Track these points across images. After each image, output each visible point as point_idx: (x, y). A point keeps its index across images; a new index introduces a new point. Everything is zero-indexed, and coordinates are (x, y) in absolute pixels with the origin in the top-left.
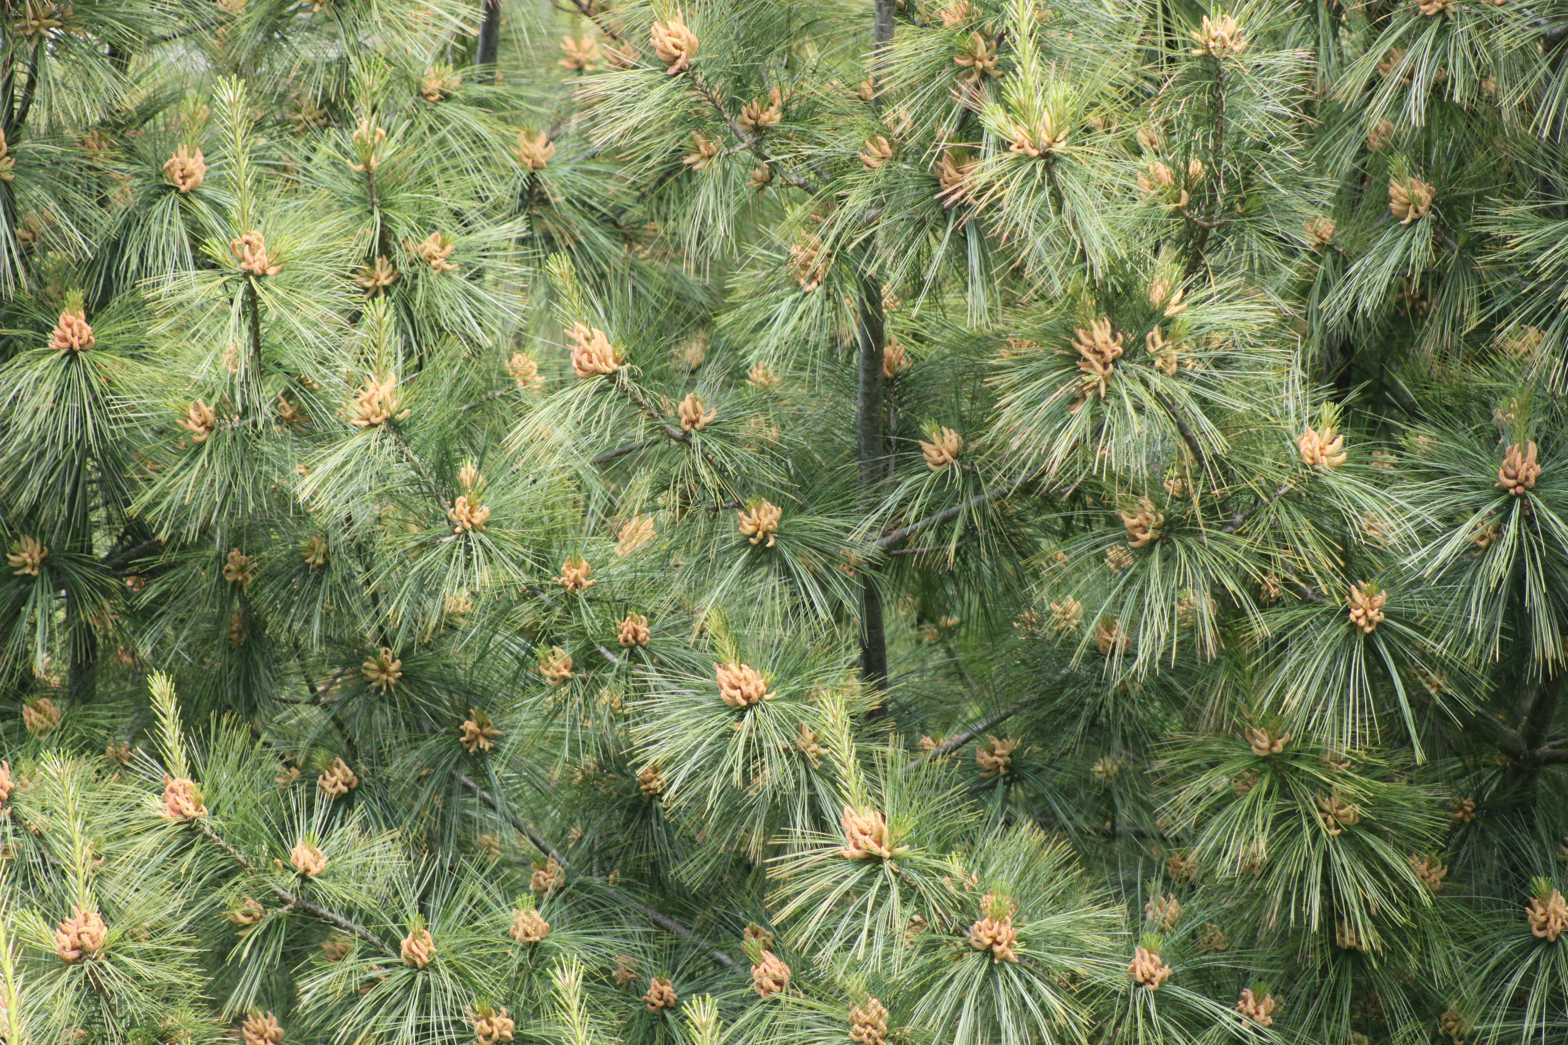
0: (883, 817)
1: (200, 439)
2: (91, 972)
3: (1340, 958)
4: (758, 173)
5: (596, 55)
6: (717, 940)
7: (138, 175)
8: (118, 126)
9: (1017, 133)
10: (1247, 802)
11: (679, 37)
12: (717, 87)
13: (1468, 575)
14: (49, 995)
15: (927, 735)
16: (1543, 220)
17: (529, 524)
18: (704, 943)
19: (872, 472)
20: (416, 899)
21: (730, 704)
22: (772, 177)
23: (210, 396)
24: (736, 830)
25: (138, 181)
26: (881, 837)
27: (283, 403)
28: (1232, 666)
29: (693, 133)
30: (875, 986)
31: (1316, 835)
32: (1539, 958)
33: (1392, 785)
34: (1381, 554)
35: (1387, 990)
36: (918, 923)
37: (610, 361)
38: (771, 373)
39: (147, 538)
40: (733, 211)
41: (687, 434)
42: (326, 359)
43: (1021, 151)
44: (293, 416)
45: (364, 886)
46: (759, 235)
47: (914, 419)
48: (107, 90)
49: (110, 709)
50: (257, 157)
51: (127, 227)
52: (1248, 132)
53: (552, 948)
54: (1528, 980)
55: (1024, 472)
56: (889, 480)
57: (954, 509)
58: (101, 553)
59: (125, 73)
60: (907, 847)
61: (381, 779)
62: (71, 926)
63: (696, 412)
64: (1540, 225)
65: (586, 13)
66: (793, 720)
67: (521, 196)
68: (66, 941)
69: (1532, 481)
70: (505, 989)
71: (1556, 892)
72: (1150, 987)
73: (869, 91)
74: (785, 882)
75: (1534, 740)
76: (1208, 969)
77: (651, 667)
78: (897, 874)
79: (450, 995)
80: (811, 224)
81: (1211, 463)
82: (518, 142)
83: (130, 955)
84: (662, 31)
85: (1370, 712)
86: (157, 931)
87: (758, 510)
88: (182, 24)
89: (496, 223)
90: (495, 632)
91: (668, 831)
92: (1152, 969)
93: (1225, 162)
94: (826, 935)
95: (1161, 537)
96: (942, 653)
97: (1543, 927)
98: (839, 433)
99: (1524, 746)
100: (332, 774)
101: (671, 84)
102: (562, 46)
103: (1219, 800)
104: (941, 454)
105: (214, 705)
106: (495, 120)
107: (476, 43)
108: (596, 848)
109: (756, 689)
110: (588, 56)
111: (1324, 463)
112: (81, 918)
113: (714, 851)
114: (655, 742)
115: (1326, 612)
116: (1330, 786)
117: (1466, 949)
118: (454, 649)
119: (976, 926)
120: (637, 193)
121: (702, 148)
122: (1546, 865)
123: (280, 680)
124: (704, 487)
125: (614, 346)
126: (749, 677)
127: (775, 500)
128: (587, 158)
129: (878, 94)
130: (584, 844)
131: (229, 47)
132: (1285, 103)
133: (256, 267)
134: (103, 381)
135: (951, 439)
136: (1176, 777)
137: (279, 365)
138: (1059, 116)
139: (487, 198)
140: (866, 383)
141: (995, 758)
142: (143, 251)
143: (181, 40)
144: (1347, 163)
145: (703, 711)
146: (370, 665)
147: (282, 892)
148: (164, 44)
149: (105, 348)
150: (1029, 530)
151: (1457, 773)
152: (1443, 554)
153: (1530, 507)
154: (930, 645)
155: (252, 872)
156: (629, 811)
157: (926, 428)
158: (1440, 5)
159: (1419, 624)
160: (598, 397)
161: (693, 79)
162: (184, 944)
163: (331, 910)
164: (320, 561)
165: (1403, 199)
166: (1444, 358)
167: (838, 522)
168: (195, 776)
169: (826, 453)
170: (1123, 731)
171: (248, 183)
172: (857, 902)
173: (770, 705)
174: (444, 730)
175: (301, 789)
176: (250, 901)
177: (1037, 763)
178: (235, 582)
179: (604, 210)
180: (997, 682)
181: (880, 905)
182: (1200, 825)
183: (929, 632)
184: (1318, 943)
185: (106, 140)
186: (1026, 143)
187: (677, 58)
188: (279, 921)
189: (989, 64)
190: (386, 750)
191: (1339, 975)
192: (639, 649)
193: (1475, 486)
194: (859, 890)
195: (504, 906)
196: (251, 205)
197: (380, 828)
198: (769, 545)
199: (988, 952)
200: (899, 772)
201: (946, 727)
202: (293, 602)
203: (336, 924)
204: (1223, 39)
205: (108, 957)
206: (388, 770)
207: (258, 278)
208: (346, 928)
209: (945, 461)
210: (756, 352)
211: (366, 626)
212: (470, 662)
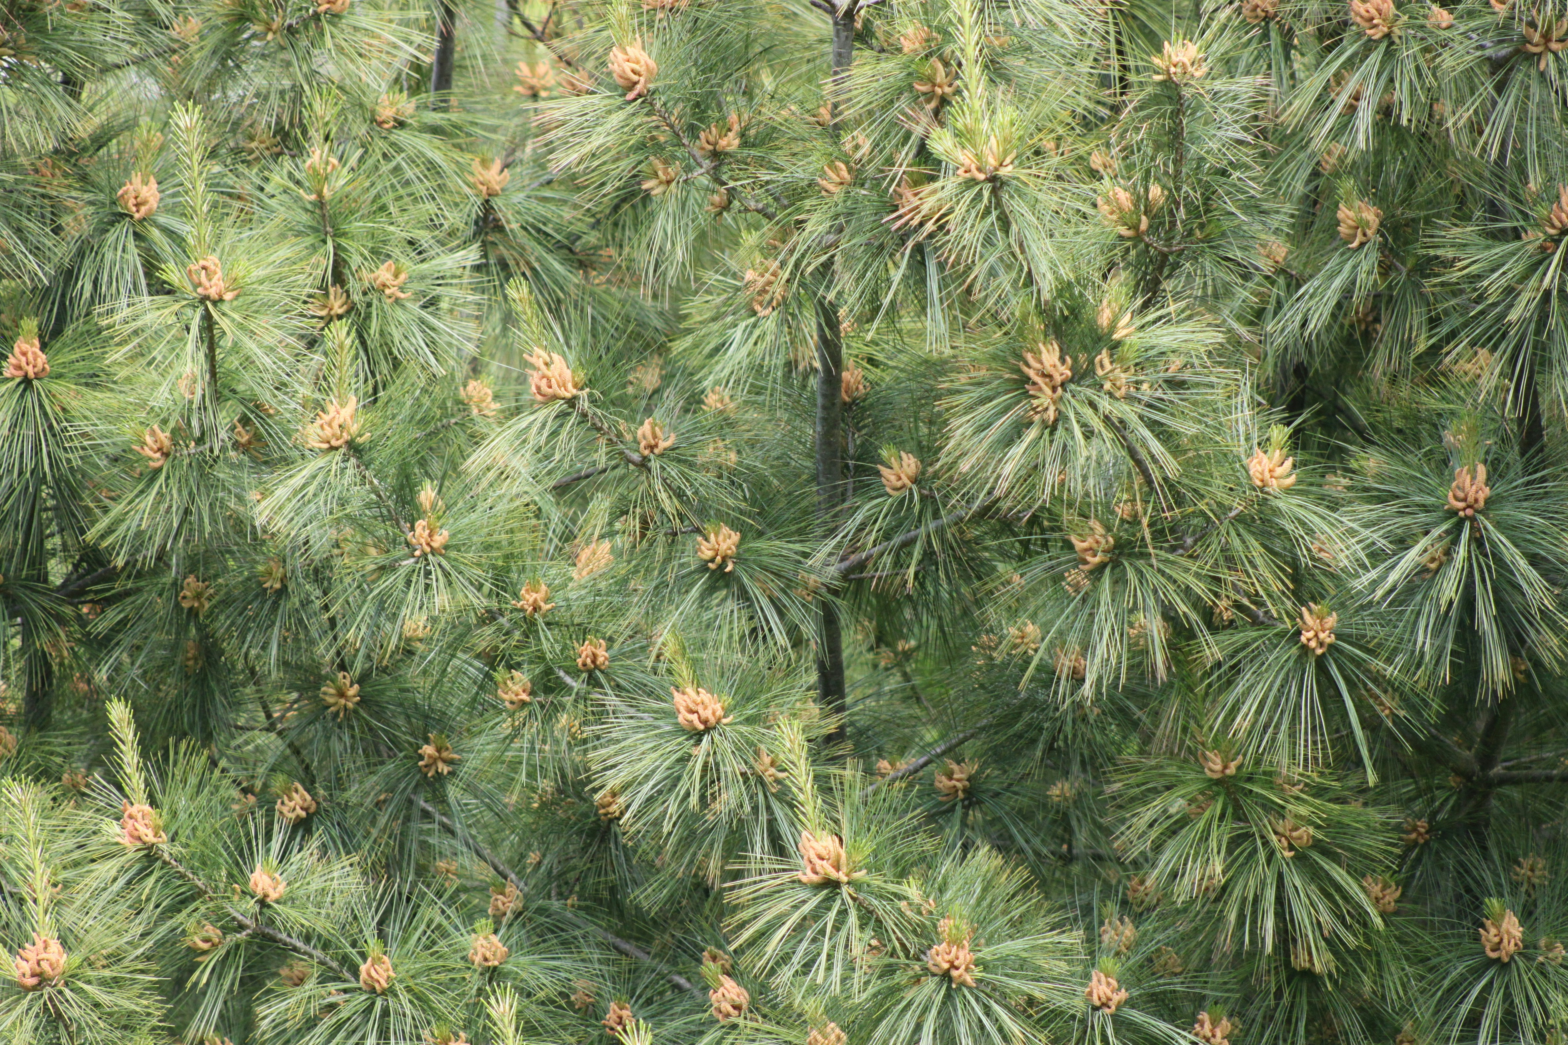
0: (841, 840)
1: (157, 464)
2: (50, 999)
3: (1295, 980)
4: (716, 198)
5: (551, 80)
6: (675, 964)
7: (91, 203)
8: (72, 154)
9: (965, 157)
10: (1201, 824)
11: (637, 62)
12: (676, 113)
13: (1419, 597)
14: (8, 1023)
15: (884, 758)
16: (1490, 242)
17: (488, 548)
18: (664, 968)
19: (830, 497)
20: (374, 924)
21: (688, 728)
22: (730, 202)
23: (165, 422)
24: (694, 854)
25: (92, 209)
26: (838, 861)
27: (239, 428)
28: (1183, 689)
29: (651, 158)
30: (833, 1010)
31: (1271, 856)
32: (1492, 979)
33: (1347, 807)
34: (1332, 576)
35: (1341, 1011)
36: (875, 948)
37: (570, 386)
38: (727, 399)
39: (102, 564)
40: (691, 236)
41: (646, 459)
42: (285, 385)
43: (968, 175)
44: (249, 442)
45: (323, 911)
46: (715, 261)
47: (871, 444)
48: (60, 119)
49: (66, 736)
50: (213, 185)
51: (81, 254)
52: (1210, 158)
53: (510, 972)
54: (1482, 1001)
55: (981, 496)
56: (846, 505)
57: (913, 533)
58: (56, 580)
59: (79, 101)
60: (864, 871)
61: (339, 804)
62: (30, 952)
63: (655, 436)
64: (1488, 247)
65: (540, 39)
66: (751, 744)
67: (476, 223)
68: (26, 967)
69: (1481, 504)
70: (463, 1014)
71: (1509, 914)
72: (1107, 1011)
73: (827, 117)
74: (743, 907)
75: (1487, 761)
76: (1164, 992)
77: (610, 692)
78: (854, 899)
79: (409, 1020)
80: (770, 251)
81: (1161, 486)
82: (472, 169)
83: (89, 982)
84: (621, 56)
85: (1322, 735)
86: (115, 958)
87: (717, 535)
88: (135, 51)
89: (451, 250)
90: (453, 656)
91: (626, 855)
92: (1109, 993)
93: (1185, 188)
94: (785, 959)
95: (1111, 560)
96: (898, 677)
97: (1496, 948)
98: (795, 457)
99: (1477, 768)
100: (291, 799)
101: (630, 109)
102: (517, 72)
103: (1176, 822)
104: (900, 479)
105: (170, 732)
106: (450, 147)
107: (431, 70)
108: (555, 872)
109: (714, 713)
110: (543, 82)
111: (1274, 486)
112: (40, 944)
113: (673, 875)
114: (613, 767)
115: (1276, 635)
116: (1283, 808)
117: (1421, 970)
118: (412, 673)
119: (933, 951)
120: (592, 220)
121: (660, 173)
122: (1499, 885)
123: (237, 705)
124: (663, 512)
125: (573, 372)
126: (707, 701)
127: (735, 525)
128: (542, 185)
129: (837, 120)
130: (543, 868)
131: (182, 76)
132: (1245, 129)
133: (213, 293)
134: (57, 409)
135: (910, 464)
136: (1133, 800)
137: (234, 391)
138: (1005, 139)
139: (441, 225)
140: (824, 408)
141: (954, 782)
142: (96, 279)
143: (133, 68)
144: (1299, 187)
145: (660, 736)
146: (328, 691)
147: (240, 918)
148: (117, 71)
149: (60, 376)
150: (987, 554)
151: (1412, 794)
152: (1393, 577)
153: (1479, 530)
154: (887, 669)
155: (211, 899)
156: (588, 835)
157: (884, 453)
158: (1386, 30)
159: (1370, 646)
160: (558, 422)
161: (651, 104)
162: (142, 972)
163: (289, 935)
164: (278, 586)
165: (1350, 222)
166: (1393, 380)
167: (798, 547)
168: (153, 802)
169: (782, 477)
170: (1082, 755)
171: (205, 208)
172: (817, 927)
173: (727, 729)
174: (401, 755)
175: (259, 814)
176: (209, 927)
177: (995, 787)
178: (191, 609)
179: (559, 237)
180: (955, 706)
181: (838, 930)
182: (1158, 847)
183: (885, 657)
184: (1273, 966)
185: (59, 168)
186: (973, 167)
187: (636, 83)
188: (237, 946)
189: (947, 90)
190: (344, 774)
191: (1294, 997)
192: (598, 673)
193: (1425, 508)
194: (816, 915)
195: (463, 931)
196: (207, 230)
197: (339, 853)
198: (728, 569)
199: (946, 976)
200: (857, 795)
201: (902, 751)
202: (250, 629)
203: (295, 949)
204: (1184, 64)
205: (66, 984)
206: (346, 795)
207: (215, 303)
208: (305, 953)
209: (904, 486)
210: (711, 378)
211: (324, 652)
212: (428, 686)
